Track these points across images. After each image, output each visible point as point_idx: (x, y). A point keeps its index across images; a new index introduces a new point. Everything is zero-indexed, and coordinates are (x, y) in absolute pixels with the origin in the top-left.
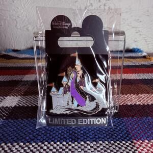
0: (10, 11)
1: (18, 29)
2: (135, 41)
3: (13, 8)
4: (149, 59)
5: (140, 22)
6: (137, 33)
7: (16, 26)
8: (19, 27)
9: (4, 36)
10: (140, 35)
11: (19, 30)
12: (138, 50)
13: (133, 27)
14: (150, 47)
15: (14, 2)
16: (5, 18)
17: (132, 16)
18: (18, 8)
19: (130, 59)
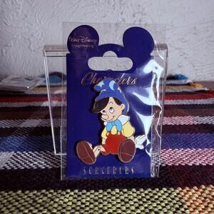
0: (21, 28)
1: (31, 50)
2: (180, 67)
3: (26, 24)
4: (194, 86)
5: (186, 41)
6: (181, 55)
7: (29, 47)
8: (33, 49)
9: (14, 60)
10: (186, 58)
11: (33, 52)
12: (182, 76)
13: (177, 49)
14: (198, 74)
15: (26, 17)
16: (15, 36)
17: (174, 35)
18: (32, 25)
19: (170, 87)
